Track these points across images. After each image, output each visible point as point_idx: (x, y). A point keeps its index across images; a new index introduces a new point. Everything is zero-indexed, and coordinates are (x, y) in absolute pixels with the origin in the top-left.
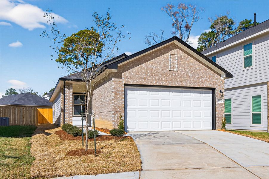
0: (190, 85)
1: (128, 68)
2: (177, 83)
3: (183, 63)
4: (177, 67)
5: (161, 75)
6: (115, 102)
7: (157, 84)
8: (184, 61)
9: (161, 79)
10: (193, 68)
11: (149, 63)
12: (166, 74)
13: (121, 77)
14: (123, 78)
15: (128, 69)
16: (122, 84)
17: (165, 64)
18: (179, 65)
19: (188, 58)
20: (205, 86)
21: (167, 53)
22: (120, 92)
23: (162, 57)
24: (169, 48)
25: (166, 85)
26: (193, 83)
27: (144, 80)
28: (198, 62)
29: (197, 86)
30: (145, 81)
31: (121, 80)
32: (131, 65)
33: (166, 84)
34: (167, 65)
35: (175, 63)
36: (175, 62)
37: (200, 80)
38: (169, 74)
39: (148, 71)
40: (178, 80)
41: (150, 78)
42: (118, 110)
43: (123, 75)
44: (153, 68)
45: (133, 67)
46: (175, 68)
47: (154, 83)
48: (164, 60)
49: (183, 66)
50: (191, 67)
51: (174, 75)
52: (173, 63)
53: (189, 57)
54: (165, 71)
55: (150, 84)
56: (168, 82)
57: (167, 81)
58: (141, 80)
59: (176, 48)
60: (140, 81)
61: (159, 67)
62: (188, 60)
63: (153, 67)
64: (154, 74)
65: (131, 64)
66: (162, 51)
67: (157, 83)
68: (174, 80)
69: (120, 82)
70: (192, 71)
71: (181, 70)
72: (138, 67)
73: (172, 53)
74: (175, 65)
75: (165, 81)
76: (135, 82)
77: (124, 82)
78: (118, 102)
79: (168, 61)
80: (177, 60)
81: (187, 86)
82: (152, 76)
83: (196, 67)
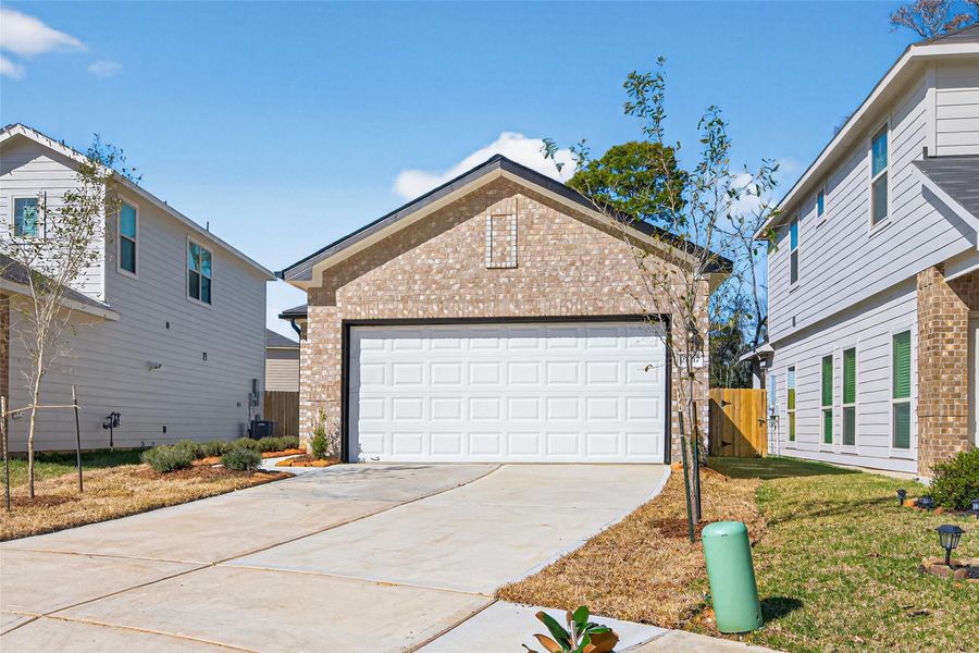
0: (564, 310)
1: (354, 273)
2: (517, 306)
3: (537, 237)
4: (514, 254)
5: (456, 287)
6: (313, 374)
7: (446, 314)
8: (541, 233)
9: (457, 298)
10: (576, 251)
11: (417, 250)
12: (476, 281)
13: (332, 302)
14: (339, 305)
15: (354, 276)
16: (335, 322)
17: (473, 250)
18: (522, 248)
19: (557, 221)
20: (623, 310)
21: (478, 213)
22: (330, 346)
23: (463, 227)
24: (487, 197)
25: (477, 314)
26: (576, 303)
27: (401, 306)
28: (595, 230)
29: (591, 311)
30: (405, 308)
31: (332, 309)
32: (364, 263)
33: (476, 311)
34: (481, 250)
35: (509, 243)
36: (508, 238)
37: (606, 290)
38: (485, 281)
39: (417, 277)
40: (520, 296)
41: (422, 298)
42: (324, 396)
43: (338, 294)
44: (430, 266)
45: (366, 269)
46: (508, 259)
47: (434, 311)
48: (471, 236)
49: (539, 248)
50: (568, 248)
51: (506, 280)
52: (500, 244)
53: (561, 217)
54: (472, 271)
55: (421, 315)
56: (481, 305)
57: (478, 301)
58: (391, 307)
59: (511, 194)
60: (390, 310)
61: (451, 261)
62: (555, 227)
63: (431, 262)
64: (435, 282)
65: (363, 259)
66: (464, 208)
67: (446, 312)
68: (505, 297)
69: (329, 315)
70: (573, 264)
71: (528, 264)
72: (384, 266)
73: (499, 212)
74: (508, 249)
75: (471, 302)
76: (374, 314)
77: (341, 316)
78: (324, 373)
79: (482, 239)
80: (514, 233)
81: (553, 313)
82: (428, 292)
83: (589, 246)
